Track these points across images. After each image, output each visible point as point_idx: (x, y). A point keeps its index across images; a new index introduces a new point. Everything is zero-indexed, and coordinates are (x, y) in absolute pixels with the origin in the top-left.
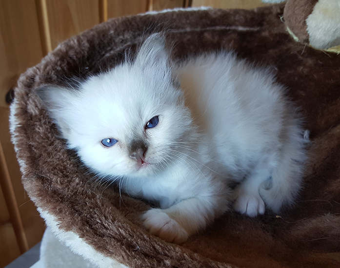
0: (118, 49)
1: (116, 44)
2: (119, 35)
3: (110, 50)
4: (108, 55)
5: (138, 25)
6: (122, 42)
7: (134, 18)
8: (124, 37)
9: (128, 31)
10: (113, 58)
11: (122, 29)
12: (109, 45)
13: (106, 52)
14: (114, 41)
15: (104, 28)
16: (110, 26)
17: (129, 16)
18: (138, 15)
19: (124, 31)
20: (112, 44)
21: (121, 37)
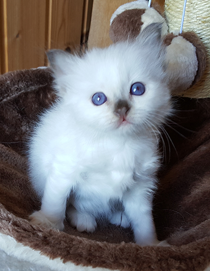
0: (14, 96)
1: (12, 92)
2: (14, 85)
3: (7, 96)
4: (5, 100)
5: (30, 77)
6: (16, 90)
7: (27, 72)
8: (18, 86)
9: (22, 81)
10: (9, 103)
11: (17, 80)
12: (6, 93)
13: (4, 98)
14: (10, 89)
15: (2, 79)
16: (7, 77)
17: (23, 70)
18: (31, 69)
19: (19, 81)
20: (8, 91)
21: (16, 86)
